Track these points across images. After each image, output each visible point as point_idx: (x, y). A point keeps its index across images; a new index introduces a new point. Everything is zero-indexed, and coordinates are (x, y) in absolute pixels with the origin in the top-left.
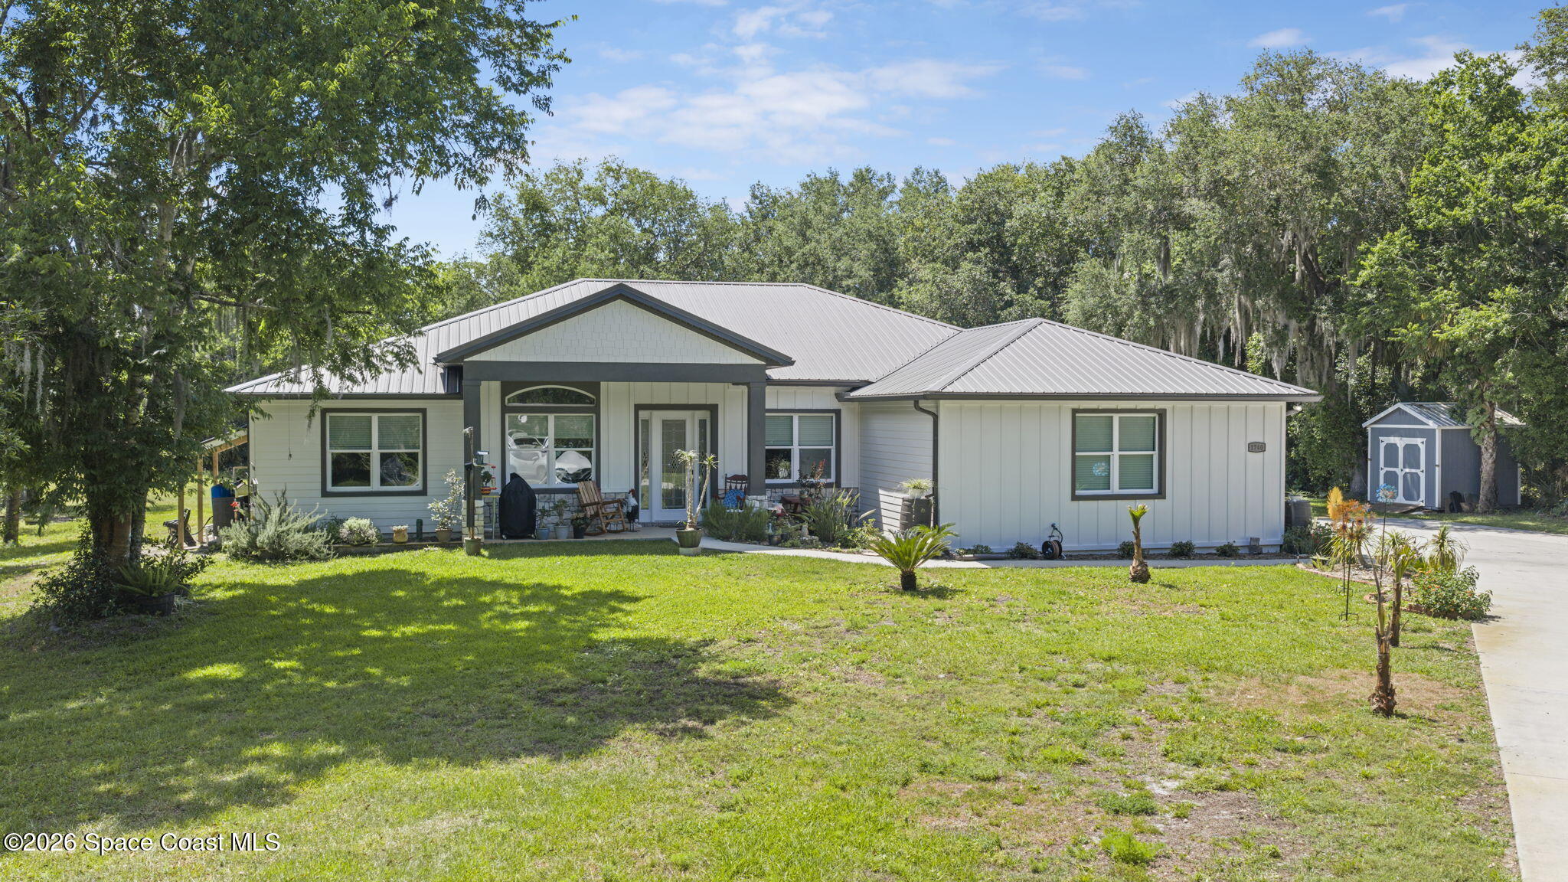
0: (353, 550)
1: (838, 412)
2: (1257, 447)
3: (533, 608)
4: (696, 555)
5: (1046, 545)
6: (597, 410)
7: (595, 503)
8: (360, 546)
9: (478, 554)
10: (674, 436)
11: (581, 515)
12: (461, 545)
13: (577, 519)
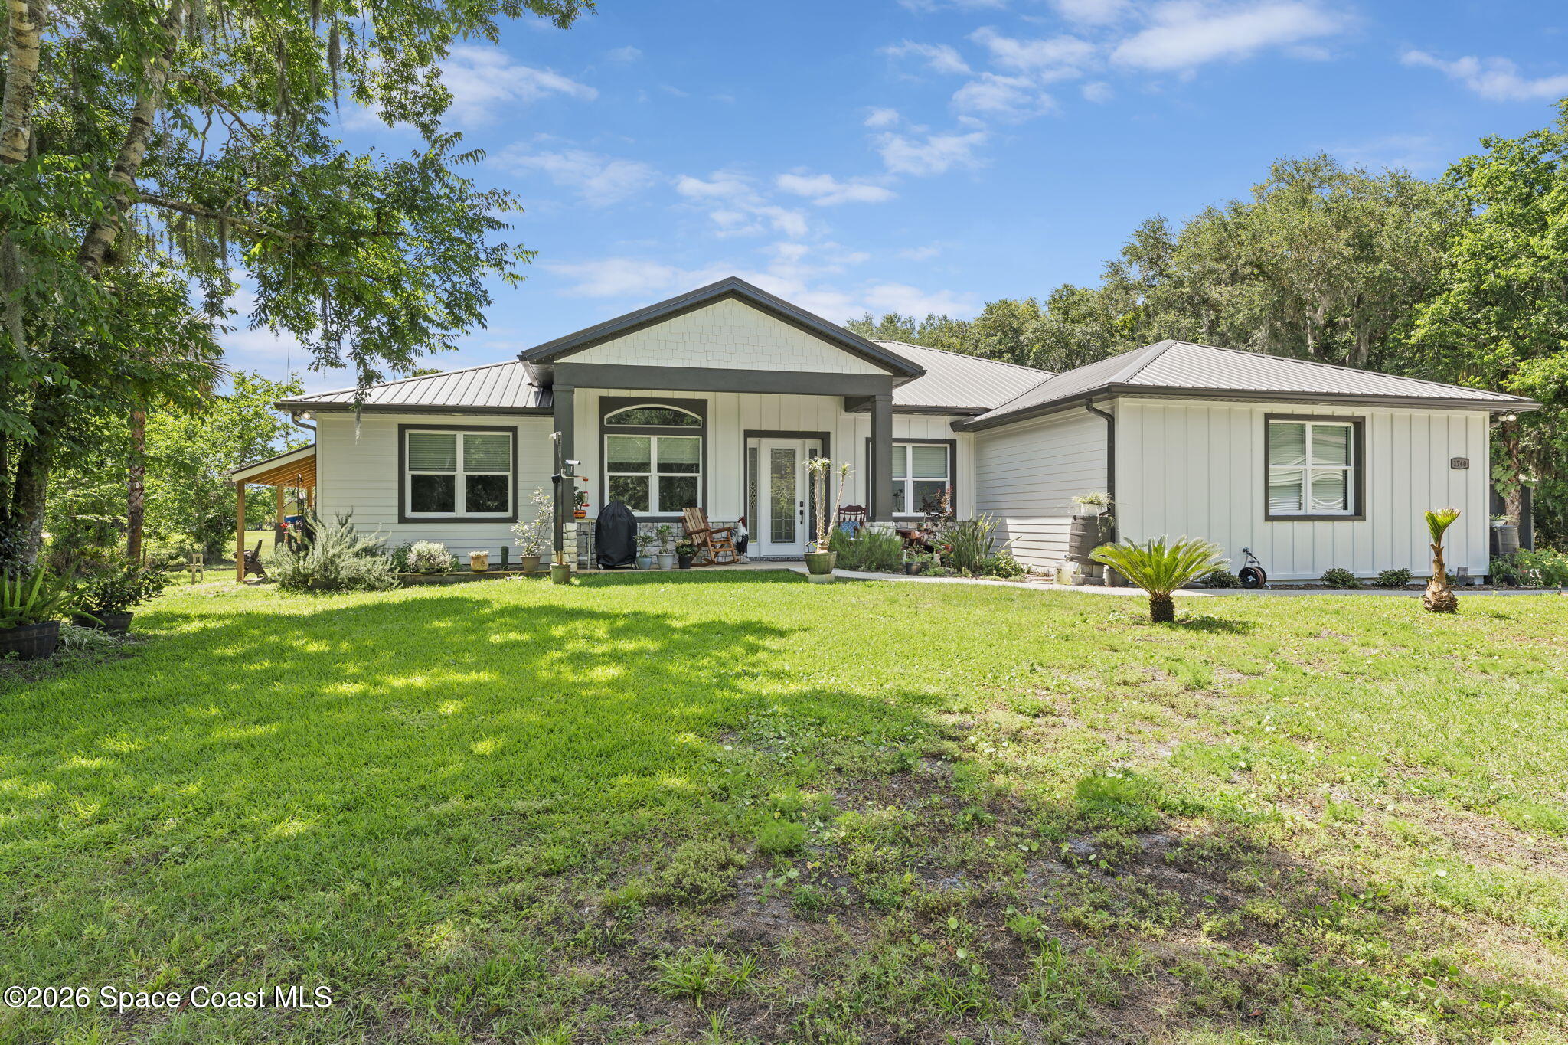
0: (423, 578)
1: (953, 443)
2: (1460, 464)
3: (627, 646)
4: (830, 583)
5: (1245, 573)
6: (703, 432)
7: (702, 531)
8: (434, 574)
9: (567, 582)
10: (783, 466)
11: (688, 542)
12: (549, 574)
13: (683, 546)
